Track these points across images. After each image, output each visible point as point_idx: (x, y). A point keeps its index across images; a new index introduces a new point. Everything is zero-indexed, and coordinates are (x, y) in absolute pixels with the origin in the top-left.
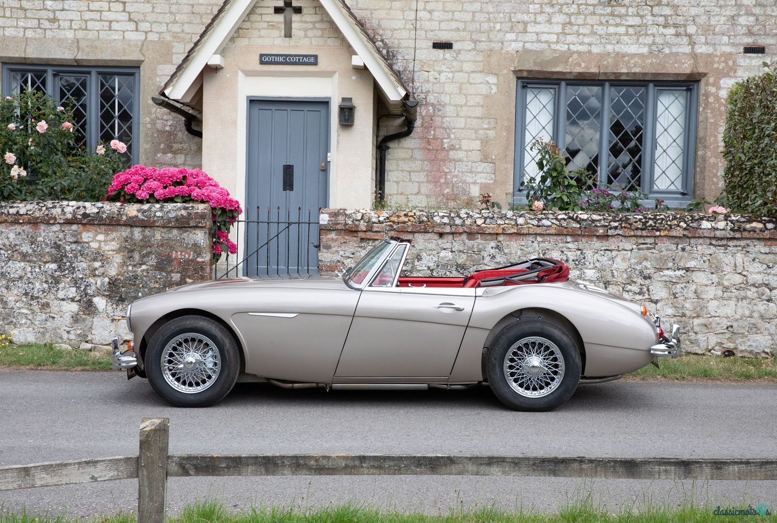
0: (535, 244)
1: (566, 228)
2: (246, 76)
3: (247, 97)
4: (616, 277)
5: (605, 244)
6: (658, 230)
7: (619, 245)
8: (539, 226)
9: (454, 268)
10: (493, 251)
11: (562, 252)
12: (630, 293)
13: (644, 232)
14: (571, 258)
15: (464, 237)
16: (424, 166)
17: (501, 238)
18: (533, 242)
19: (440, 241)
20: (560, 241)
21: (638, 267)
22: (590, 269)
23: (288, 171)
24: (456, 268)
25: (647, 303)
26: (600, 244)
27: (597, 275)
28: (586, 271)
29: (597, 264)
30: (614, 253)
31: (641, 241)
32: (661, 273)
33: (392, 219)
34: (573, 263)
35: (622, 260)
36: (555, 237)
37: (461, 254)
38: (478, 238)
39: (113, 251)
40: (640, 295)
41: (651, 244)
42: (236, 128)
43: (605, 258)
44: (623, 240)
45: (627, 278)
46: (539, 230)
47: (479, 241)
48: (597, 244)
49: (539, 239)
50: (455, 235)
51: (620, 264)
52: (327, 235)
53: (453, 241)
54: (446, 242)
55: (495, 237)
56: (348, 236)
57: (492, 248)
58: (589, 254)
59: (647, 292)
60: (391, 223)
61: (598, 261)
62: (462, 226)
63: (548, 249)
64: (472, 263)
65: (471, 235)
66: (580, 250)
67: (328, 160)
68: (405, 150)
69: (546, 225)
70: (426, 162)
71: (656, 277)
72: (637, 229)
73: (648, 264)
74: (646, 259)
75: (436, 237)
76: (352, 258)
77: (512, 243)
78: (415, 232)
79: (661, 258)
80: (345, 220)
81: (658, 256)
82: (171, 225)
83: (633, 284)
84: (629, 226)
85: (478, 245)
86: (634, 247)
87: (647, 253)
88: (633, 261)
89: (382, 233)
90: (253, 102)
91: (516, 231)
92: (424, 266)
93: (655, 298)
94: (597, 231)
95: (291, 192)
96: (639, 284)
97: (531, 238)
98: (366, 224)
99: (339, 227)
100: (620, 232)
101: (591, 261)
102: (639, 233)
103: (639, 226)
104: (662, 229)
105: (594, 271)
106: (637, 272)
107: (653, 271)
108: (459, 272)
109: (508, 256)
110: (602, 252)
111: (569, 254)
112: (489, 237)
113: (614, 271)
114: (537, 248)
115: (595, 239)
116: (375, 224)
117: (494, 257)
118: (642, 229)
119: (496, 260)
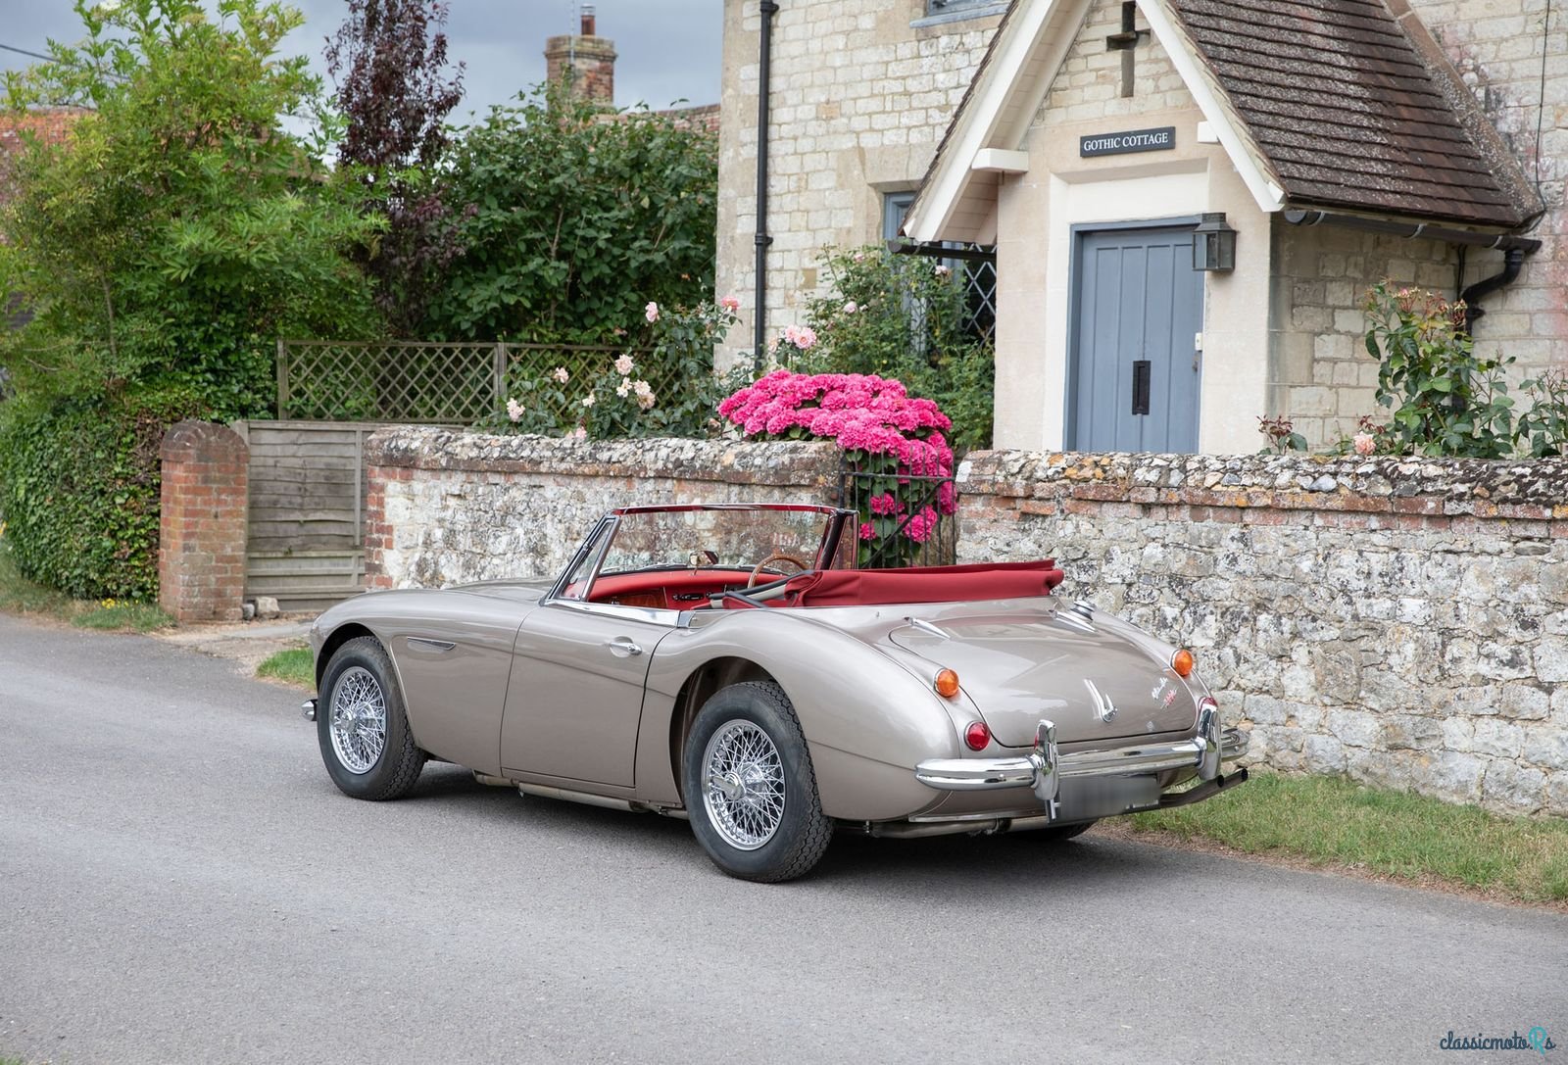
0: (1311, 534)
1: (1364, 496)
2: (1070, 183)
3: (1072, 226)
4: (1465, 618)
5: (1445, 537)
6: (1550, 505)
7: (1473, 540)
8: (1312, 491)
9: (1165, 583)
10: (1234, 547)
11: (1360, 553)
12: (1493, 661)
13: (1518, 507)
14: (1377, 568)
15: (1185, 512)
16: (1557, 352)
17: (1249, 517)
18: (1306, 528)
19: (1144, 522)
20: (1357, 527)
21: (1512, 598)
22: (1414, 597)
23: (1142, 371)
24: (1170, 583)
25: (1526, 688)
26: (1436, 538)
27: (1427, 611)
28: (1405, 601)
29: (1428, 587)
30: (1465, 559)
31: (1519, 531)
32: (1559, 614)
33: (1069, 472)
34: (1380, 580)
35: (1478, 577)
36: (1348, 518)
37: (1178, 550)
38: (1208, 517)
40: (1513, 667)
41: (1541, 540)
42: (1045, 289)
43: (1443, 573)
44: (1482, 529)
45: (1487, 624)
46: (1313, 501)
47: (1210, 522)
48: (1428, 536)
49: (1319, 521)
50: (1170, 509)
51: (1473, 589)
52: (969, 504)
53: (1167, 522)
54: (1154, 524)
55: (1238, 513)
56: (1000, 507)
57: (1233, 539)
58: (1412, 559)
59: (1530, 662)
60: (1067, 481)
61: (1428, 577)
62: (1178, 488)
63: (1333, 546)
64: (1195, 572)
65: (1197, 508)
66: (1396, 549)
67: (1198, 348)
68: (1516, 316)
69: (1324, 487)
70: (1559, 343)
71: (1549, 624)
72: (1505, 500)
73: (1531, 590)
74: (1527, 578)
75: (1137, 512)
76: (1006, 553)
77: (1268, 529)
78: (1104, 502)
79: (1560, 577)
80: (994, 474)
81: (1554, 571)
82: (768, 482)
83: (1500, 640)
84: (1487, 494)
85: (1209, 532)
86: (1506, 545)
87: (1531, 561)
88: (1501, 581)
89: (1052, 503)
90: (1083, 236)
91: (1270, 502)
92: (1115, 575)
93: (1546, 677)
94: (1423, 504)
95: (1145, 417)
96: (1511, 641)
97: (1302, 519)
98: (1024, 482)
99: (985, 488)
100: (1469, 509)
101: (1414, 577)
102: (1508, 511)
103: (1510, 495)
104: (1558, 503)
105: (1421, 601)
106: (1510, 610)
107: (1542, 608)
108: (1174, 590)
109: (1261, 561)
110: (1438, 557)
111: (1374, 558)
112: (1227, 515)
113: (1461, 605)
114: (1314, 544)
115: (1424, 525)
116: (1039, 484)
117: (1234, 560)
118: (1515, 502)
119: (1237, 568)
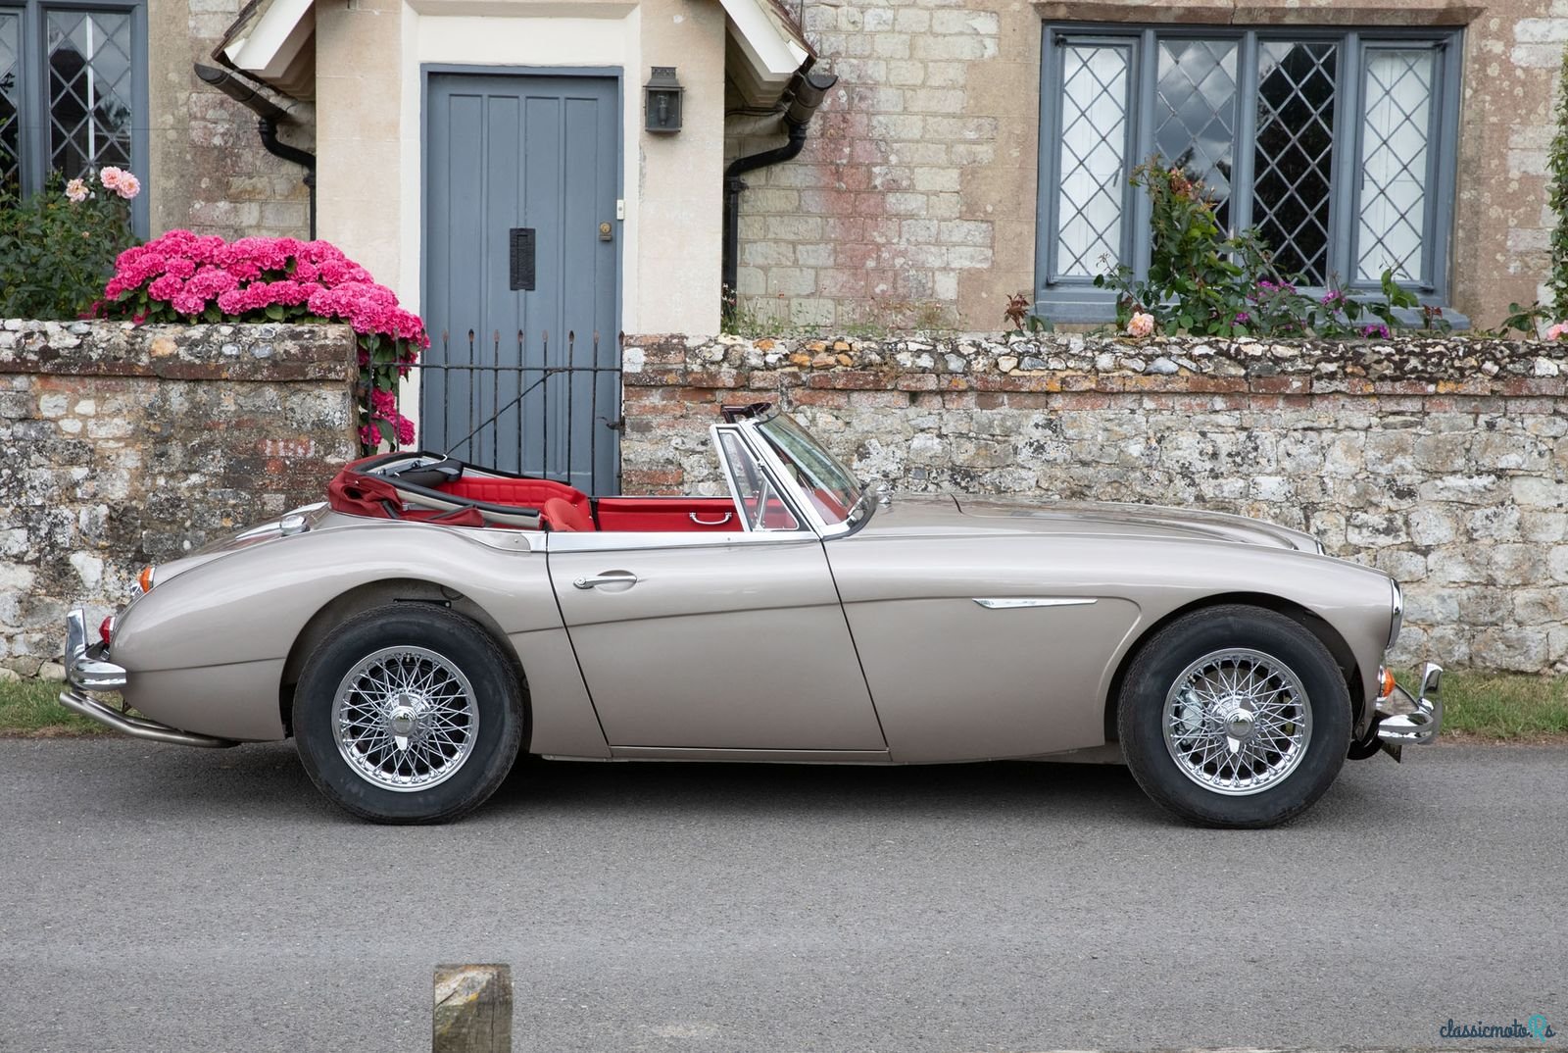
0: (1140, 417)
1: (1213, 377)
2: (420, 14)
3: (423, 65)
4: (1331, 492)
5: (1304, 416)
6: (1433, 380)
7: (1338, 416)
8: (1149, 374)
9: (946, 476)
10: (1037, 434)
11: (1203, 434)
12: (1364, 530)
13: (1398, 384)
14: (1224, 449)
15: (970, 400)
16: (828, 229)
17: (1057, 403)
18: (1133, 411)
19: (912, 412)
20: (1197, 409)
21: (1384, 470)
22: (1270, 475)
23: (522, 243)
24: (952, 476)
25: (1404, 554)
26: (1294, 416)
27: (1286, 487)
28: (1259, 479)
29: (1287, 464)
30: (1327, 436)
31: (1390, 406)
32: (1438, 482)
33: (797, 359)
34: (1230, 460)
35: (1346, 452)
36: (1187, 400)
37: (962, 441)
38: (1002, 404)
39: (118, 439)
40: (1388, 534)
41: (1413, 414)
42: (398, 139)
43: (1306, 449)
44: (1348, 405)
45: (1358, 496)
46: (1148, 384)
47: (1005, 409)
48: (1285, 414)
49: (1149, 404)
50: (947, 397)
51: (1340, 463)
52: (640, 397)
53: (943, 411)
54: (925, 414)
55: (1043, 399)
56: (691, 400)
57: (1037, 426)
58: (1266, 438)
59: (1404, 528)
60: (795, 369)
61: (1289, 455)
62: (965, 374)
63: (1168, 428)
64: (988, 463)
65: (987, 395)
66: (1245, 429)
67: (619, 217)
68: (782, 193)
69: (1164, 369)
70: (831, 221)
71: (1426, 491)
72: (1383, 378)
73: (1406, 461)
74: (1402, 450)
75: (903, 401)
76: (701, 453)
77: (1084, 414)
78: (853, 390)
79: (1437, 447)
80: (685, 362)
81: (1431, 442)
82: (260, 377)
83: (1371, 510)
84: (1364, 373)
85: (1003, 420)
86: (1375, 420)
87: (1406, 435)
88: (1371, 454)
89: (773, 393)
90: (436, 77)
91: (1093, 386)
92: (873, 470)
93: (1423, 541)
94: (1287, 384)
95: (529, 293)
96: (1385, 510)
97: (1129, 402)
98: (734, 372)
99: (670, 379)
100: (1342, 387)
101: (1271, 455)
102: (1386, 387)
103: (1387, 372)
104: (1442, 379)
105: (1279, 478)
106: (1381, 481)
107: (1418, 477)
108: (959, 484)
109: (1075, 446)
110: (1298, 435)
111: (1220, 439)
112: (1029, 401)
113: (1326, 480)
114: (1144, 427)
115: (1281, 403)
116: (756, 372)
117: (1040, 448)
118: (1394, 379)
119: (1045, 456)
